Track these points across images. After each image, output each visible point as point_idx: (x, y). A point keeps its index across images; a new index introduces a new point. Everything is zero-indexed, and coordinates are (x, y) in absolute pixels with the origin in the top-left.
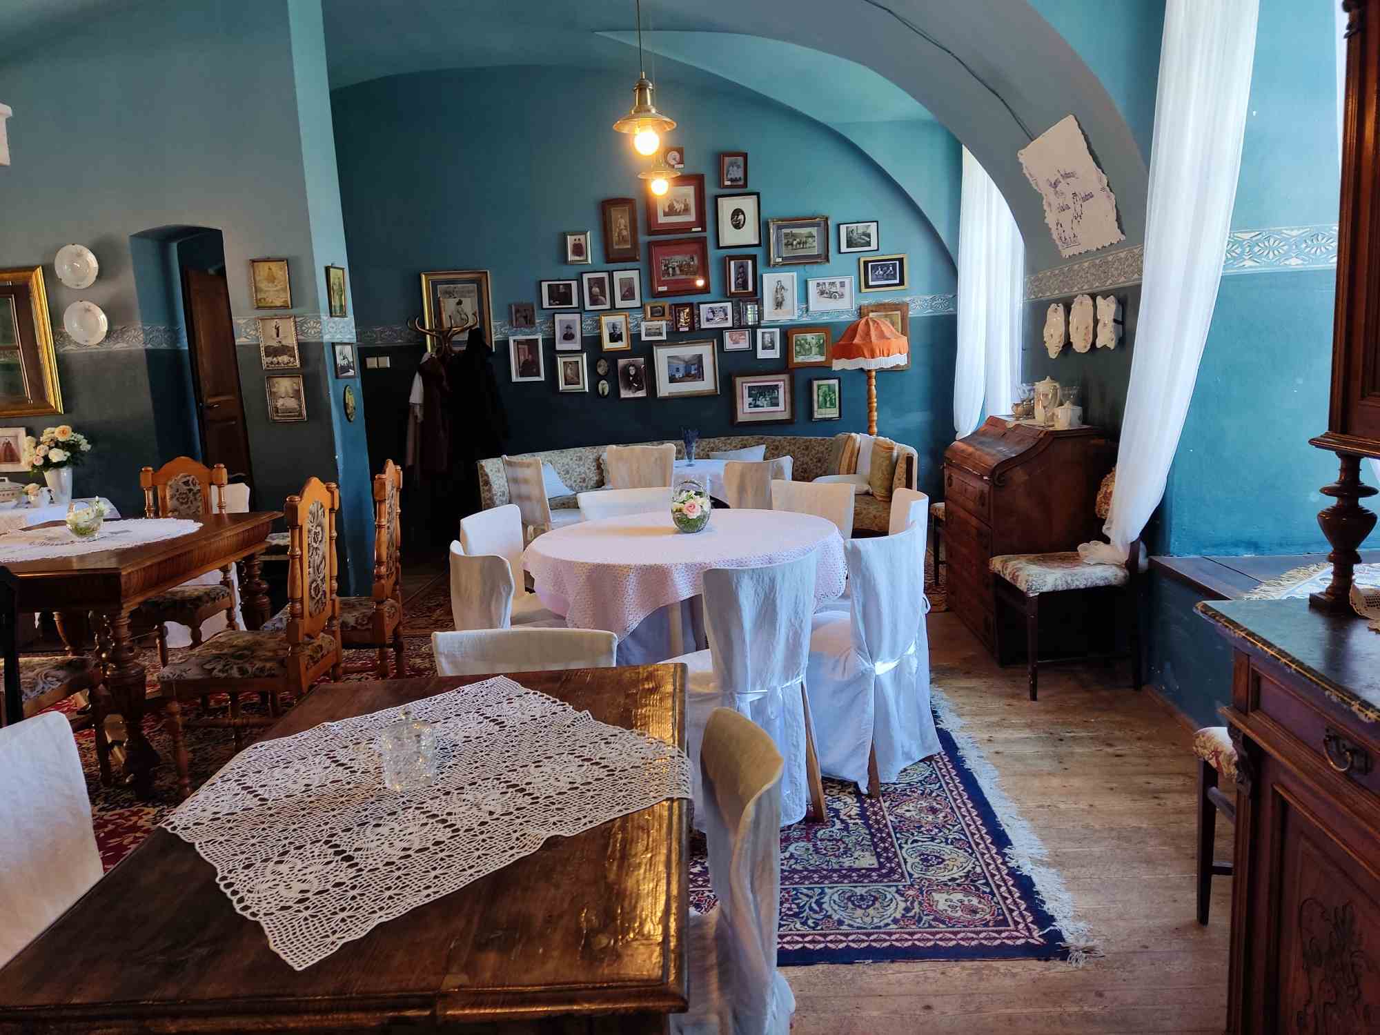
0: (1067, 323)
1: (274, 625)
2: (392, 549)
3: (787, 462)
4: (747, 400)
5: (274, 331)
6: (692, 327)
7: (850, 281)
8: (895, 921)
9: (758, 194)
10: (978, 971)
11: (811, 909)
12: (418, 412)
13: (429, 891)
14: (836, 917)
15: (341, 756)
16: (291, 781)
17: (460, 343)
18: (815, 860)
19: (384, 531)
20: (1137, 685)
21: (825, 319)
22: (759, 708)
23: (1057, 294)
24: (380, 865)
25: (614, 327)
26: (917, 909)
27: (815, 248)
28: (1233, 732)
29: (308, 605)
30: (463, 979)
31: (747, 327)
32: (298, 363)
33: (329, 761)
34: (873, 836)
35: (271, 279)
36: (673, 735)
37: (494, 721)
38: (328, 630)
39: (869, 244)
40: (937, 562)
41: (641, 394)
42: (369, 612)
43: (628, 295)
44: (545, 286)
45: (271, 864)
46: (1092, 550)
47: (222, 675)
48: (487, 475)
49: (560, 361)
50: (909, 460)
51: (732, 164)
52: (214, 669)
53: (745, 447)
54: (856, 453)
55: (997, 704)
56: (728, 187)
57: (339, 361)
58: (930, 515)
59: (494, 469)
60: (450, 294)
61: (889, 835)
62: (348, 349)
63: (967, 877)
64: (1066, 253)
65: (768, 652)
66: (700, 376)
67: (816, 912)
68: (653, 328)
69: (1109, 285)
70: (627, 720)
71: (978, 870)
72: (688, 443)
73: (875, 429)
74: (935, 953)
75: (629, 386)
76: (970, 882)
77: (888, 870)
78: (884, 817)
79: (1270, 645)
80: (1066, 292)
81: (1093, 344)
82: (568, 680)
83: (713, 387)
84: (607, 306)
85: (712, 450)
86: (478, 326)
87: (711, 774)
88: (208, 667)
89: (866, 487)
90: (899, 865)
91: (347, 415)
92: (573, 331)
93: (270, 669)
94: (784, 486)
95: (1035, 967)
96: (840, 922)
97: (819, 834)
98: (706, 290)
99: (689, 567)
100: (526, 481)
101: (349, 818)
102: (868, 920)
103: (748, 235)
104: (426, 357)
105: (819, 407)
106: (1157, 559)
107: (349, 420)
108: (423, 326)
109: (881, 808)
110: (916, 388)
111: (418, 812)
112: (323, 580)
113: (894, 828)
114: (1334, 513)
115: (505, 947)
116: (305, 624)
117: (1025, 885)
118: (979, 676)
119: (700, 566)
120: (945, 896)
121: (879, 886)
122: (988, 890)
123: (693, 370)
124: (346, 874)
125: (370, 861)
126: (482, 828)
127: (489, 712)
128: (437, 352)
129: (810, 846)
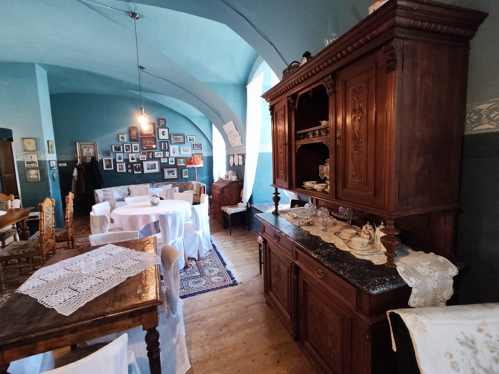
0: (234, 160)
1: (33, 238)
2: (71, 215)
3: (177, 188)
4: (167, 174)
5: (30, 158)
6: (153, 157)
7: (190, 148)
8: (204, 285)
9: (168, 128)
10: (220, 291)
11: (186, 286)
12: (76, 178)
13: (99, 293)
14: (191, 287)
15: (68, 268)
16: (54, 276)
17: (88, 160)
18: (187, 276)
19: (69, 210)
20: (249, 230)
21: (185, 156)
22: (173, 244)
23: (232, 154)
24: (85, 290)
25: (132, 157)
26: (208, 282)
27: (182, 141)
28: (262, 237)
29: (45, 232)
30: (111, 308)
31: (166, 157)
32: (38, 166)
33: (65, 269)
34: (199, 268)
35: (29, 143)
36: (155, 252)
37: (110, 254)
38: (51, 238)
39: (194, 140)
40: (211, 208)
41: (140, 172)
42: (64, 232)
43: (136, 149)
44: (113, 146)
45: (54, 295)
46: (240, 204)
47: (16, 254)
48: (97, 194)
49: (118, 165)
50: (204, 187)
51: (162, 121)
52: (13, 252)
53: (167, 184)
54: (193, 186)
55: (223, 237)
56: (161, 126)
57: (51, 165)
58: (209, 199)
59: (99, 192)
60: (85, 147)
61: (202, 268)
62: (54, 162)
63: (218, 273)
64: (233, 146)
65: (175, 232)
66: (155, 168)
67: (187, 287)
68: (142, 157)
69: (240, 153)
70: (143, 250)
71: (220, 271)
72: (153, 184)
73: (197, 180)
74: (213, 289)
75: (136, 170)
76: (219, 274)
77: (202, 275)
78: (201, 264)
79: (265, 221)
80: (233, 153)
81: (238, 164)
82: (128, 243)
83: (158, 171)
84: (131, 152)
85: (159, 185)
86: (94, 156)
87: (163, 259)
88: (11, 252)
89: (195, 193)
90: (204, 273)
91: (54, 179)
92: (121, 157)
93: (33, 250)
94: (177, 194)
95: (231, 288)
96: (192, 288)
97: (187, 271)
98: (156, 149)
99: (155, 214)
100: (109, 195)
101: (74, 281)
102: (198, 286)
103: (166, 137)
104: (78, 164)
105: (184, 175)
106: (251, 205)
107: (54, 181)
108: (77, 155)
109: (200, 263)
110: (205, 171)
111: (92, 277)
112: (50, 225)
113: (203, 266)
114: (275, 197)
115: (120, 301)
116: (44, 237)
117: (229, 273)
118: (220, 232)
119: (158, 214)
120: (214, 278)
121: (200, 279)
122: (222, 275)
123: (153, 167)
124: (76, 294)
125: (82, 290)
126: (110, 278)
127: (108, 253)
128: (82, 162)
129: (185, 273)
